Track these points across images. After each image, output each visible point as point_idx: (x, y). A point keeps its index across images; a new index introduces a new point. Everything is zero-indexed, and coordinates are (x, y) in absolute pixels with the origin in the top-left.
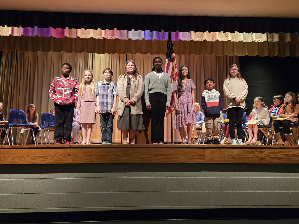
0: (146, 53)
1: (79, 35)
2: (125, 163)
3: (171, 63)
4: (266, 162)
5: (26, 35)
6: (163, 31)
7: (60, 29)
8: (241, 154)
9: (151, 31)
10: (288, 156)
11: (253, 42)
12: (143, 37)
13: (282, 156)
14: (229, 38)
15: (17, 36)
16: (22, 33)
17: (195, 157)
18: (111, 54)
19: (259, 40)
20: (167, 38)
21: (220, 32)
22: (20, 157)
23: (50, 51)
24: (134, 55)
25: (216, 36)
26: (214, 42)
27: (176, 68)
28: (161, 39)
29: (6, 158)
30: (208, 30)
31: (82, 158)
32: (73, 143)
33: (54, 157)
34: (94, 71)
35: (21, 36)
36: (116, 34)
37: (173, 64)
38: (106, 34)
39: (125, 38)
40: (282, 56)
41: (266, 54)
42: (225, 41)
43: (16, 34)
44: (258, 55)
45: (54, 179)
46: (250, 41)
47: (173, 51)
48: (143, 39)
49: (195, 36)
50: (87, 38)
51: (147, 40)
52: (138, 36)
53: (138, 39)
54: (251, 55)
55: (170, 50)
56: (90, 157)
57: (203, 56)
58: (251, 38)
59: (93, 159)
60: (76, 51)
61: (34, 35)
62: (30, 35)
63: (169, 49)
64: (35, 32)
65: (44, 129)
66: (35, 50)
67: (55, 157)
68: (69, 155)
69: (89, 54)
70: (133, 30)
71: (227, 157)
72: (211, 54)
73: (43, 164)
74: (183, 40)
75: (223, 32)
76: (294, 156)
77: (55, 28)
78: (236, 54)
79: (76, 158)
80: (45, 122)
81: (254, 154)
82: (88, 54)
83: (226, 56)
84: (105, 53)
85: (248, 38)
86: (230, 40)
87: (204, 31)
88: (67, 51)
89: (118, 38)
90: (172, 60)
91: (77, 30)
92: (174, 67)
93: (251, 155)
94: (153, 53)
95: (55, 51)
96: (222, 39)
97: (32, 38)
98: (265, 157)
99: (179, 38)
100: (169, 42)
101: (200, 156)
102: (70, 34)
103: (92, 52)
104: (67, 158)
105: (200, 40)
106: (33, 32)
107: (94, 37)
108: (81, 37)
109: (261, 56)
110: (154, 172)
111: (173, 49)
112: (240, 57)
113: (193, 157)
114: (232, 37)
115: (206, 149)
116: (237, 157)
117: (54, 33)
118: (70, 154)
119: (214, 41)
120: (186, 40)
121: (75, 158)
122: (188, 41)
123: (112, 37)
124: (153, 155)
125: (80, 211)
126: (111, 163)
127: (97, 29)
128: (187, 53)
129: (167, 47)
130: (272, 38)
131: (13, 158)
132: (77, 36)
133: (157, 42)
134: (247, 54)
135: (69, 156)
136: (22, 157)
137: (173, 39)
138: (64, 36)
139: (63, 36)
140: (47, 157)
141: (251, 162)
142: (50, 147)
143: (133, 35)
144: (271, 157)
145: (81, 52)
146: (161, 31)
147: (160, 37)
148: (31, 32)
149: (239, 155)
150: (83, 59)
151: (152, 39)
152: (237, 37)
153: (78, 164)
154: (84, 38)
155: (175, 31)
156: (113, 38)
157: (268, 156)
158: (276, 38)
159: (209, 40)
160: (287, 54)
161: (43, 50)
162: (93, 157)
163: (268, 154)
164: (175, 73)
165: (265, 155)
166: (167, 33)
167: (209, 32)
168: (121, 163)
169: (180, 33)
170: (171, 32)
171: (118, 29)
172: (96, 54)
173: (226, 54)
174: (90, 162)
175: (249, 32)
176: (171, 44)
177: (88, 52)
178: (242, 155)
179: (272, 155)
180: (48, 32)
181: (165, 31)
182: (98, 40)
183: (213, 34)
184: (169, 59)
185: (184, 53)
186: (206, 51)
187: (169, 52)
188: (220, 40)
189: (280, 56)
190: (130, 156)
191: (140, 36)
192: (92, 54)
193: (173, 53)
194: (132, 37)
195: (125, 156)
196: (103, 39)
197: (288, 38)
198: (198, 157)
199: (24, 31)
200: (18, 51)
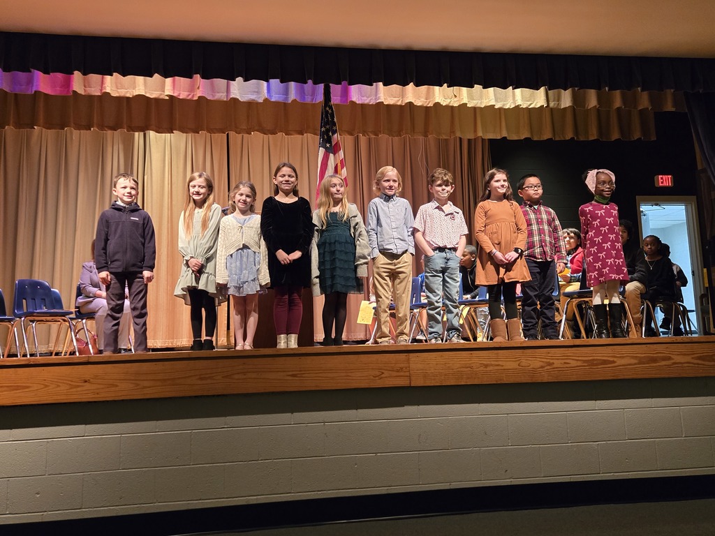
0: (274, 133)
1: (108, 90)
2: (223, 395)
3: (331, 155)
4: (545, 380)
6: (310, 82)
7: (59, 76)
8: (489, 363)
9: (282, 82)
10: (592, 363)
11: (517, 107)
12: (265, 94)
13: (579, 363)
14: (462, 99)
17: (386, 374)
18: (190, 135)
19: (529, 103)
20: (320, 98)
21: (441, 86)
23: (35, 127)
24: (246, 136)
25: (434, 95)
26: (430, 107)
27: (342, 168)
28: (308, 100)
30: (414, 80)
31: (117, 386)
32: (96, 351)
33: (46, 386)
34: (149, 173)
36: (198, 88)
37: (335, 159)
38: (176, 86)
39: (221, 96)
40: (582, 139)
41: (547, 135)
42: (455, 105)
44: (529, 136)
45: (48, 442)
46: (509, 105)
47: (334, 128)
48: (266, 100)
49: (386, 94)
50: (128, 95)
51: (276, 103)
52: (255, 92)
53: (254, 100)
54: (515, 138)
55: (328, 127)
56: (138, 385)
57: (407, 138)
58: (511, 98)
59: (145, 387)
60: (102, 127)
63: (327, 123)
65: (23, 319)
67: (48, 386)
68: (86, 382)
69: (137, 134)
70: (239, 79)
71: (459, 370)
72: (426, 134)
73: (21, 406)
74: (360, 102)
75: (448, 87)
76: (605, 362)
77: (46, 72)
78: (480, 134)
79: (102, 386)
80: (24, 301)
81: (518, 362)
82: (134, 134)
83: (460, 138)
84: (174, 131)
85: (506, 99)
86: (464, 101)
87: (405, 84)
88: (79, 127)
89: (206, 96)
90: (334, 149)
91: (103, 78)
92: (339, 165)
93: (510, 365)
94: (291, 132)
95: (49, 126)
96: (449, 101)
98: (542, 367)
99: (351, 98)
100: (325, 106)
101: (398, 371)
102: (85, 86)
103: (144, 129)
104: (79, 389)
105: (399, 103)
107: (146, 93)
108: (114, 94)
109: (535, 139)
110: (292, 413)
111: (334, 124)
112: (491, 141)
113: (383, 373)
114: (471, 97)
115: (411, 355)
116: (482, 368)
117: (44, 83)
118: (87, 379)
119: (431, 105)
120: (366, 102)
122: (372, 105)
123: (189, 95)
124: (291, 373)
125: (114, 515)
126: (190, 397)
127: (151, 76)
128: (371, 132)
129: (322, 120)
130: (559, 99)
132: (104, 91)
133: (301, 106)
134: (505, 134)
135: (84, 384)
137: (335, 99)
138: (71, 90)
139: (68, 91)
140: (28, 387)
141: (512, 380)
142: (38, 363)
143: (241, 90)
144: (555, 366)
145: (114, 128)
146: (306, 83)
149: (486, 366)
150: (121, 147)
151: (287, 99)
152: (481, 97)
153: (108, 401)
154: (122, 95)
155: (338, 83)
156: (193, 96)
157: (550, 364)
158: (566, 99)
159: (418, 103)
160: (593, 135)
161: (19, 125)
162: (146, 384)
163: (548, 360)
165: (542, 364)
166: (322, 86)
167: (417, 85)
168: (214, 396)
169: (353, 86)
170: (331, 84)
171: (203, 77)
172: (152, 134)
173: (458, 134)
174: (137, 395)
175: (505, 87)
176: (330, 111)
177: (133, 129)
178: (492, 365)
179: (557, 363)
180: (30, 82)
181: (315, 83)
182: (157, 100)
183: (428, 90)
184: (326, 148)
185: (364, 133)
186: (414, 129)
187: (327, 131)
188: (444, 104)
189: (578, 138)
190: (236, 377)
191: (258, 93)
192: (142, 134)
193: (334, 132)
194: (240, 93)
195: (223, 377)
196: (167, 98)
197: (592, 99)
198: (395, 374)
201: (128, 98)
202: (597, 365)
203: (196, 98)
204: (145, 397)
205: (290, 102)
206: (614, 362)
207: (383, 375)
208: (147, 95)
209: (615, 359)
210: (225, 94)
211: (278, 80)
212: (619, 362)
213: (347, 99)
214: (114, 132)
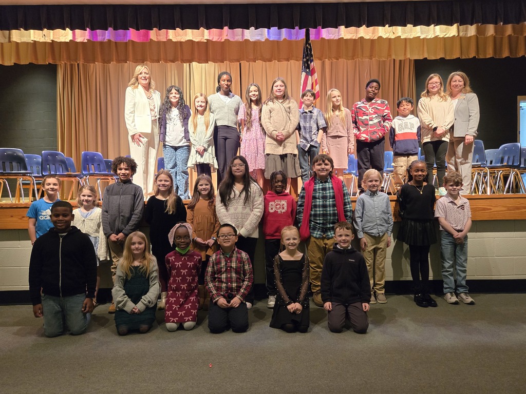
0: (270, 61)
1: (171, 37)
3: (310, 77)
5: (93, 39)
6: (297, 28)
9: (279, 29)
11: (436, 37)
12: (266, 36)
14: (398, 33)
15: (81, 41)
16: (88, 36)
18: (217, 64)
19: (445, 34)
20: (302, 37)
21: (384, 26)
23: (128, 62)
24: (252, 63)
25: (378, 32)
26: (375, 39)
27: (316, 85)
28: (294, 38)
30: (366, 23)
35: (86, 41)
37: (312, 79)
38: (211, 33)
39: (239, 38)
40: (481, 57)
41: (456, 55)
42: (393, 37)
43: (79, 40)
44: (443, 57)
46: (431, 35)
47: (312, 58)
48: (267, 40)
49: (345, 33)
50: (182, 40)
51: (273, 41)
52: (259, 34)
53: (259, 40)
54: (434, 58)
55: (308, 58)
57: (357, 61)
58: (432, 31)
60: (166, 61)
61: (104, 38)
62: (100, 39)
63: (307, 55)
64: (106, 35)
66: (106, 61)
69: (185, 64)
70: (252, 28)
72: (371, 57)
74: (328, 38)
75: (389, 27)
76: (484, 209)
77: (138, 29)
78: (408, 56)
82: (183, 64)
83: (394, 60)
84: (208, 62)
85: (428, 31)
86: (399, 35)
87: (359, 26)
88: (153, 61)
89: (230, 39)
90: (312, 73)
91: (167, 32)
92: (314, 83)
94: (281, 60)
95: (135, 60)
96: (388, 34)
97: (101, 43)
99: (322, 36)
100: (306, 44)
102: (157, 35)
103: (190, 61)
105: (354, 38)
106: (103, 35)
107: (193, 38)
108: (174, 40)
109: (448, 58)
111: (312, 56)
112: (415, 60)
114: (404, 32)
117: (133, 35)
119: (376, 38)
120: (332, 38)
122: (336, 40)
123: (219, 38)
127: (199, 29)
128: (334, 58)
129: (304, 53)
130: (466, 31)
132: (168, 38)
133: (289, 43)
134: (426, 56)
137: (312, 37)
139: (148, 38)
143: (252, 34)
145: (173, 61)
146: (294, 28)
147: (293, 35)
148: (101, 35)
150: (176, 72)
151: (280, 38)
152: (411, 31)
154: (179, 40)
155: (315, 27)
156: (221, 39)
158: (472, 30)
159: (367, 37)
160: (490, 54)
161: (118, 61)
166: (304, 30)
167: (368, 26)
169: (323, 29)
170: (310, 29)
171: (230, 28)
172: (194, 64)
173: (393, 57)
175: (428, 25)
176: (309, 47)
177: (183, 61)
180: (125, 35)
181: (300, 28)
182: (199, 42)
183: (374, 29)
184: (306, 72)
185: (329, 58)
186: (363, 54)
187: (307, 61)
188: (385, 37)
189: (478, 56)
191: (261, 35)
192: (188, 64)
193: (312, 61)
194: (250, 36)
196: (206, 41)
197: (490, 29)
199: (89, 32)
200: (81, 63)
201: (181, 42)
202: (478, 211)
203: (223, 40)
205: (282, 40)
206: (490, 209)
208: (194, 40)
209: (491, 208)
210: (241, 37)
211: (277, 28)
212: (494, 209)
213: (319, 37)
214: (173, 64)
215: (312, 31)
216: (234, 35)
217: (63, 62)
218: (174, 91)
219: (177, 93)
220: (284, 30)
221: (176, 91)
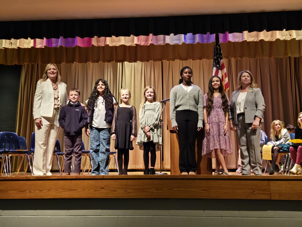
0: (187, 59)
1: (108, 43)
2: (168, 199)
3: (220, 71)
5: (49, 46)
6: (208, 33)
9: (193, 34)
12: (183, 40)
14: (293, 36)
15: (40, 47)
16: (45, 44)
17: (257, 192)
18: (144, 63)
21: (282, 30)
22: (47, 190)
23: (75, 62)
24: (171, 62)
25: (276, 35)
26: (274, 41)
27: (226, 77)
28: (205, 42)
29: (32, 191)
31: (116, 191)
33: (84, 190)
35: (43, 47)
37: (222, 73)
38: (139, 39)
39: (161, 43)
42: (289, 39)
43: (38, 46)
47: (221, 56)
48: (184, 43)
49: (248, 36)
50: (117, 45)
51: (188, 45)
52: (178, 39)
53: (177, 44)
55: (218, 56)
56: (126, 191)
57: (258, 59)
59: (129, 193)
60: (104, 61)
61: (57, 45)
62: (54, 45)
63: (217, 54)
64: (59, 42)
68: (102, 188)
69: (119, 63)
70: (172, 35)
71: (300, 191)
72: (270, 56)
73: (73, 199)
75: (286, 30)
77: (82, 37)
83: (290, 57)
84: (137, 61)
86: (294, 38)
88: (93, 61)
89: (154, 43)
90: (221, 68)
91: (105, 38)
92: (224, 76)
94: (195, 59)
95: (80, 61)
96: (285, 37)
97: (56, 49)
99: (228, 39)
100: (216, 45)
101: (263, 191)
102: (97, 42)
103: (122, 61)
104: (99, 192)
105: (255, 40)
106: (57, 42)
107: (125, 43)
108: (111, 45)
110: (204, 211)
111: (221, 54)
113: (254, 191)
114: (298, 35)
117: (79, 42)
118: (102, 187)
119: (274, 40)
120: (237, 41)
121: (108, 191)
122: (240, 42)
123: (145, 43)
124: (203, 189)
126: (151, 199)
127: (129, 36)
128: (238, 56)
129: (214, 53)
131: (38, 191)
132: (106, 44)
133: (201, 45)
135: (100, 189)
136: (49, 190)
137: (221, 41)
138: (91, 44)
139: (90, 45)
140: (76, 190)
142: (80, 178)
143: (171, 39)
145: (109, 61)
146: (206, 34)
147: (204, 39)
148: (55, 43)
150: (111, 69)
151: (194, 42)
154: (114, 45)
155: (223, 32)
159: (267, 40)
161: (67, 62)
162: (130, 191)
164: (225, 83)
166: (215, 35)
167: (268, 31)
168: (163, 199)
169: (230, 34)
170: (219, 34)
171: (154, 35)
172: (126, 63)
173: (289, 55)
176: (219, 48)
177: (118, 61)
180: (73, 42)
181: (211, 34)
182: (129, 47)
183: (273, 33)
184: (217, 67)
185: (235, 57)
186: (263, 53)
187: (218, 58)
188: (282, 39)
190: (175, 189)
191: (179, 40)
192: (121, 63)
193: (221, 58)
194: (170, 41)
195: (168, 189)
196: (135, 45)
198: (262, 192)
199: (46, 41)
200: (40, 64)
201: (116, 47)
203: (149, 45)
204: (129, 198)
205: (196, 43)
207: (255, 193)
208: (126, 45)
210: (163, 42)
211: (192, 33)
213: (226, 40)
214: (109, 63)
215: (221, 35)
216: (157, 40)
217: (26, 64)
218: (100, 83)
219: (103, 84)
220: (197, 36)
221: (102, 83)
